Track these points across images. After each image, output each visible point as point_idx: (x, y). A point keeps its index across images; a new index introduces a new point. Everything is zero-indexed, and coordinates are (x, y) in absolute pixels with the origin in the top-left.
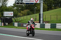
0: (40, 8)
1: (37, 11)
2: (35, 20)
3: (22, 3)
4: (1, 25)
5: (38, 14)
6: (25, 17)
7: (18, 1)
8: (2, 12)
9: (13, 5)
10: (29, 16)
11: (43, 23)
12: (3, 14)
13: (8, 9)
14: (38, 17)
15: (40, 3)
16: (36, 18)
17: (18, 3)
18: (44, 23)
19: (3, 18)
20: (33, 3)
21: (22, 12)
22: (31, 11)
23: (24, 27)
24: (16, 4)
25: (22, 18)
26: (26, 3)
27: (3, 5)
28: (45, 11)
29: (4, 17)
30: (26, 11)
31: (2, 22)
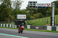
0: (52, 12)
1: (48, 14)
2: (47, 23)
3: (34, 7)
4: (15, 27)
5: (50, 17)
6: (38, 20)
7: (31, 5)
8: (16, 15)
9: (26, 9)
10: (41, 19)
11: (54, 26)
12: (16, 17)
13: (22, 13)
14: (50, 20)
15: (52, 7)
16: (48, 21)
17: (31, 7)
18: (56, 26)
19: (16, 20)
20: (45, 7)
21: (34, 15)
22: (43, 14)
23: (36, 29)
24: (29, 8)
25: (35, 21)
26: (39, 7)
27: (16, 8)
28: (56, 15)
29: (18, 19)
30: (38, 14)
31: (15, 25)
